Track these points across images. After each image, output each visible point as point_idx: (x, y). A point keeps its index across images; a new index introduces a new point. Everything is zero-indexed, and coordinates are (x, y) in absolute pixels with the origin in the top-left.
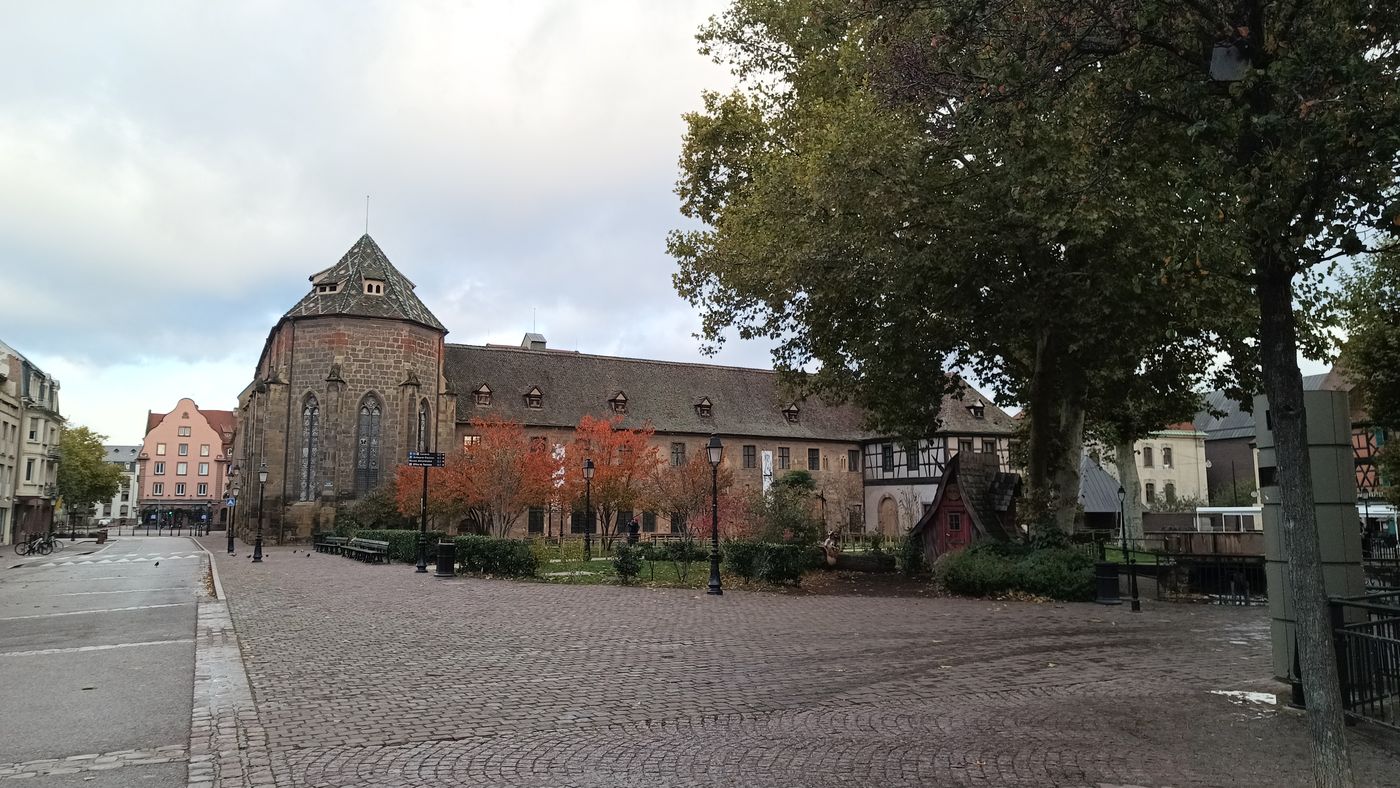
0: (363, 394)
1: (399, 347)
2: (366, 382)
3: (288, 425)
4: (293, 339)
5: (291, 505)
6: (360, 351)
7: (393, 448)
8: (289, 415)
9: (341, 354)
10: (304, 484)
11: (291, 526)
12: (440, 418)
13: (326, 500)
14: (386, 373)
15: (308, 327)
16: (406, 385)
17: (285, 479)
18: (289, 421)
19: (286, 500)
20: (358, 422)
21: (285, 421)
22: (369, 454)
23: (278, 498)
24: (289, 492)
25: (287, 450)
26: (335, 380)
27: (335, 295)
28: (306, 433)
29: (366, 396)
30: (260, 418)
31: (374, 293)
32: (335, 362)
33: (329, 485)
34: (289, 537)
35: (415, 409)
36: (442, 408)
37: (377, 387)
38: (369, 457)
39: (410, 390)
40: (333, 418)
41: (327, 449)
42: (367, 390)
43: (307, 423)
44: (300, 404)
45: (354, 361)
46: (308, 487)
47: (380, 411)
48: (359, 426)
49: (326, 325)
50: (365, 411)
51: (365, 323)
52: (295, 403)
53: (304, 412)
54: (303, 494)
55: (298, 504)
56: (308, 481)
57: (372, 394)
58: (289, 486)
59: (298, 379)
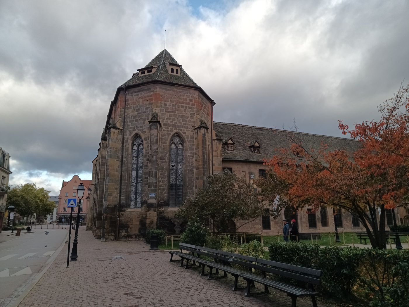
0: (172, 134)
1: (193, 105)
2: (174, 126)
3: (122, 156)
4: (126, 101)
5: (124, 211)
6: (170, 105)
7: (192, 170)
8: (123, 149)
9: (157, 107)
10: (133, 196)
11: (125, 226)
12: (213, 155)
13: (150, 206)
14: (186, 121)
15: (135, 92)
16: (199, 128)
17: (120, 193)
18: (123, 153)
19: (121, 207)
20: (170, 153)
21: (120, 154)
22: (176, 174)
23: (115, 206)
24: (123, 202)
25: (121, 173)
26: (155, 122)
27: (151, 75)
28: (134, 161)
29: (174, 136)
30: (104, 156)
31: (175, 73)
32: (154, 111)
33: (153, 195)
34: (123, 234)
35: (206, 143)
36: (215, 148)
37: (181, 130)
38: (176, 177)
39: (202, 131)
40: (154, 147)
41: (151, 169)
42: (175, 131)
43: (135, 154)
44: (130, 142)
45: (166, 112)
46: (136, 198)
47: (183, 146)
48: (170, 155)
49: (148, 90)
50: (173, 146)
51: (172, 88)
52: (127, 141)
53: (132, 147)
54: (133, 203)
55: (129, 210)
56: (136, 194)
57: (178, 135)
58: (123, 198)
59: (129, 125)
